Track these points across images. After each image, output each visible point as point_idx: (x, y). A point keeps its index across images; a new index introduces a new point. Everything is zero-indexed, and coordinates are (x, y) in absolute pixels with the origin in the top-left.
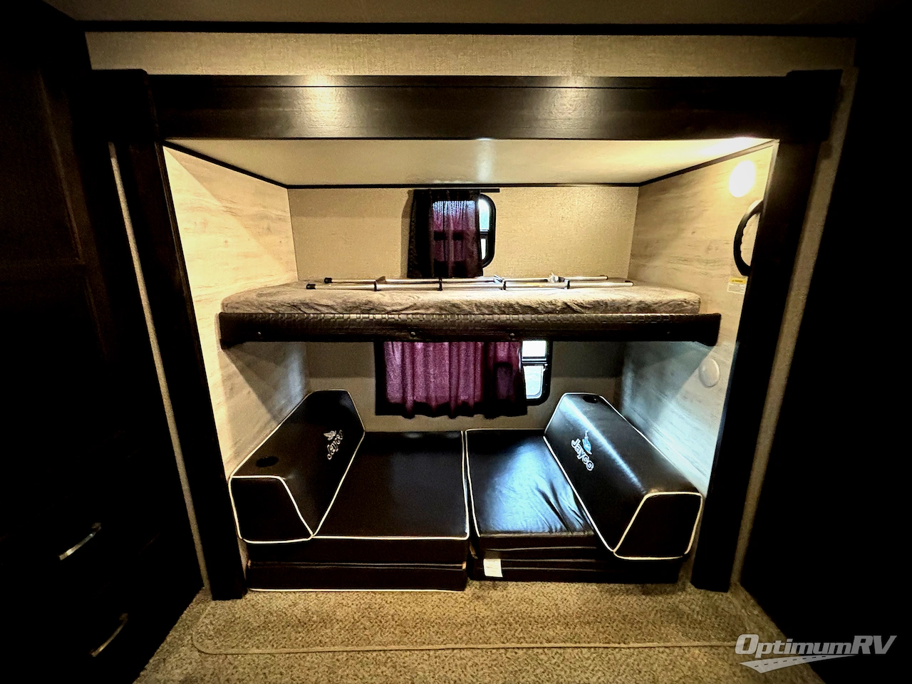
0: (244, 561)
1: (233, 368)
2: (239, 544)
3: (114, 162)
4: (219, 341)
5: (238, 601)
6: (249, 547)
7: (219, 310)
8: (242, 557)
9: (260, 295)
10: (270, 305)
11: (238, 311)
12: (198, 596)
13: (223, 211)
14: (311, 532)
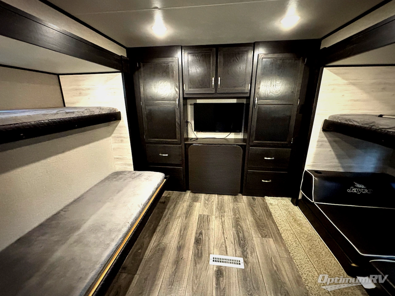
1: (325, 139)
5: (293, 205)
7: (326, 119)
10: (340, 119)
12: (289, 198)
13: (347, 84)
14: (313, 200)
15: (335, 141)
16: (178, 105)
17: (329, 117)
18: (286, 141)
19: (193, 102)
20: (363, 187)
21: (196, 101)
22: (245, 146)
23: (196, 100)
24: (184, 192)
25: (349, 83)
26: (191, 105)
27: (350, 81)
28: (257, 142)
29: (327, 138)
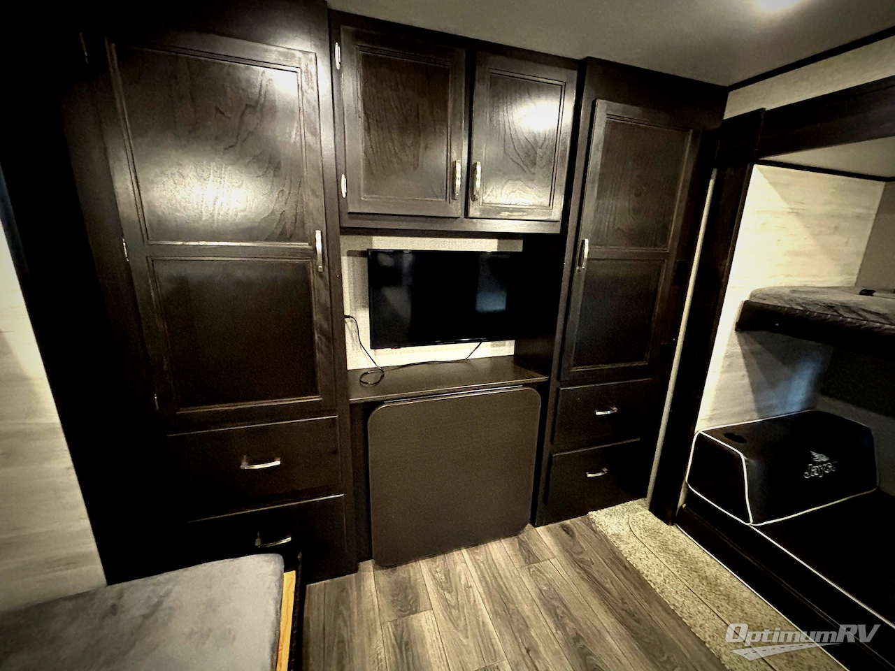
0: (681, 502)
1: (738, 349)
2: (683, 485)
3: (712, 182)
4: (735, 323)
5: (665, 525)
6: (689, 493)
7: (747, 298)
8: (681, 496)
9: (794, 291)
10: (801, 301)
11: (764, 302)
12: (640, 500)
13: (789, 212)
14: (751, 520)
15: (753, 353)
16: (323, 258)
17: (752, 295)
18: (642, 359)
19: (360, 243)
20: (825, 459)
21: (371, 243)
22: (547, 384)
23: (371, 240)
24: (353, 575)
25: (790, 210)
26: (350, 254)
27: (793, 206)
28: (580, 369)
29: (741, 346)
